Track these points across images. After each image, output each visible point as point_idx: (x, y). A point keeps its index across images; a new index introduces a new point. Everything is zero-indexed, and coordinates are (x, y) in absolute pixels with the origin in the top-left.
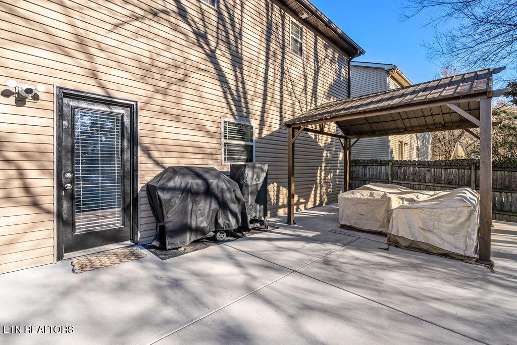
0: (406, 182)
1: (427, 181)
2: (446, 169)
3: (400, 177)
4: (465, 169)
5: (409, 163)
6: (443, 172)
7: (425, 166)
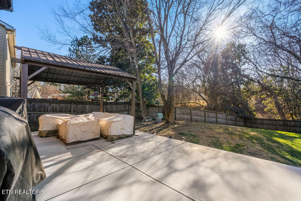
0: (35, 113)
1: (49, 111)
2: (59, 104)
3: (30, 110)
4: (68, 104)
5: (37, 100)
6: (58, 105)
7: (48, 102)
